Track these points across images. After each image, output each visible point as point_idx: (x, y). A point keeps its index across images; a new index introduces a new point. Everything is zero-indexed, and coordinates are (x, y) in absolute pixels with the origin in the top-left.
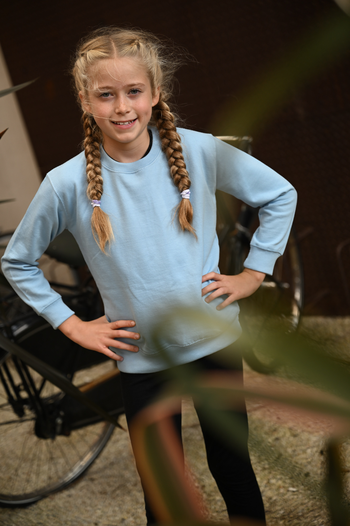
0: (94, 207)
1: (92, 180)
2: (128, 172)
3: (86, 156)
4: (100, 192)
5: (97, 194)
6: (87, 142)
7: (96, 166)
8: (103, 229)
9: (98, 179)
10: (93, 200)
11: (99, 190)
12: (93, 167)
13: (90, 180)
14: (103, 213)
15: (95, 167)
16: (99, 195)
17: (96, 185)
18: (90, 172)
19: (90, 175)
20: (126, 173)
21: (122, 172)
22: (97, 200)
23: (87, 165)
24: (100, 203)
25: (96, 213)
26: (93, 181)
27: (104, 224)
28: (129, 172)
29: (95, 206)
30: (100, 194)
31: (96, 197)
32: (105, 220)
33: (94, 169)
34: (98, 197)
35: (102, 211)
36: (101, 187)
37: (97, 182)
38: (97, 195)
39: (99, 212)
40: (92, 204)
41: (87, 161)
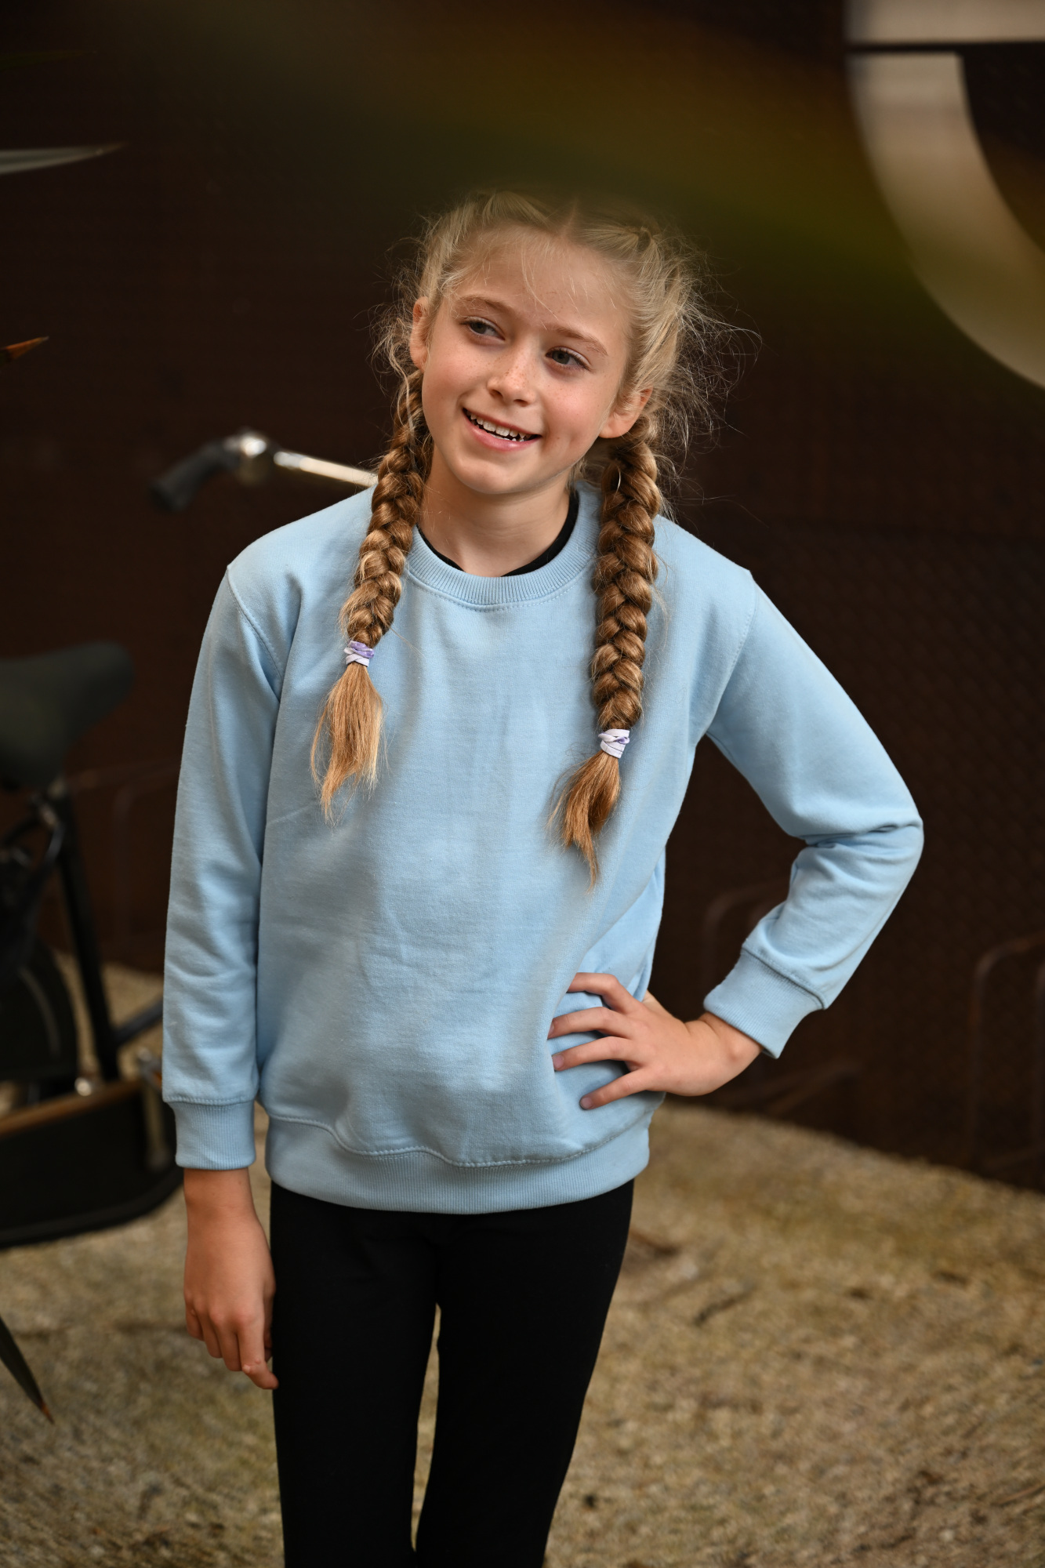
0: (349, 664)
1: (369, 582)
2: (465, 603)
3: (376, 505)
4: (382, 625)
5: (371, 625)
6: (391, 465)
7: (395, 542)
8: (354, 738)
9: (386, 583)
10: (354, 640)
11: (382, 617)
12: (386, 543)
13: (364, 579)
14: (371, 689)
15: (390, 544)
16: (377, 631)
17: (376, 601)
18: (369, 555)
19: (367, 564)
20: (459, 604)
21: (448, 596)
22: (367, 645)
23: (369, 532)
24: (369, 656)
25: (349, 683)
26: (371, 586)
27: (362, 722)
28: (469, 604)
29: (352, 660)
30: (380, 630)
31: (365, 635)
32: (369, 713)
33: (385, 551)
34: (370, 635)
35: (369, 683)
36: (390, 608)
37: (381, 592)
38: (370, 629)
39: (359, 682)
40: (346, 651)
41: (372, 521)
